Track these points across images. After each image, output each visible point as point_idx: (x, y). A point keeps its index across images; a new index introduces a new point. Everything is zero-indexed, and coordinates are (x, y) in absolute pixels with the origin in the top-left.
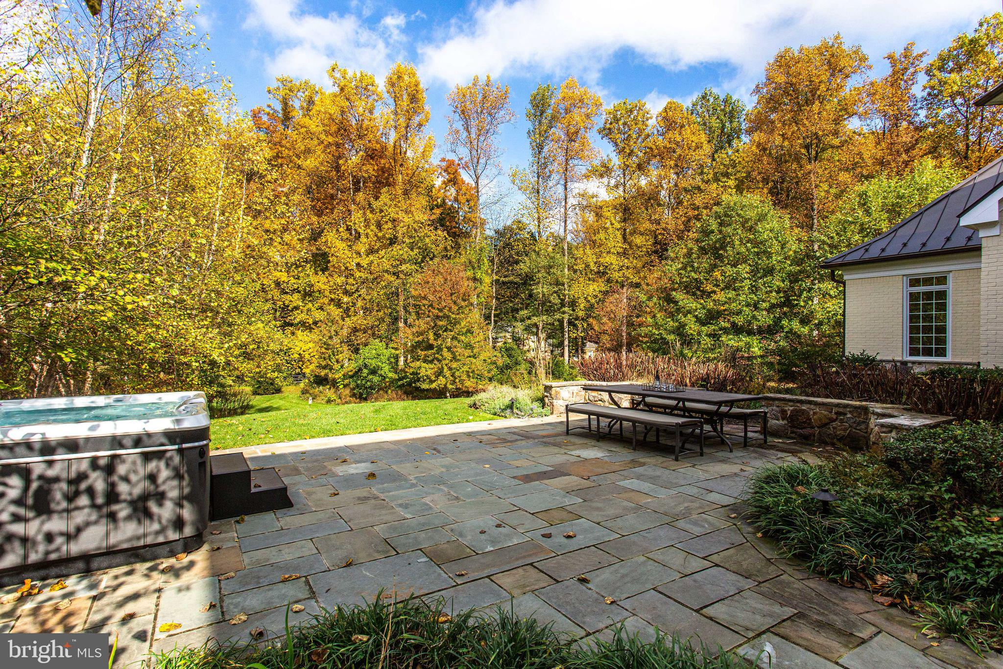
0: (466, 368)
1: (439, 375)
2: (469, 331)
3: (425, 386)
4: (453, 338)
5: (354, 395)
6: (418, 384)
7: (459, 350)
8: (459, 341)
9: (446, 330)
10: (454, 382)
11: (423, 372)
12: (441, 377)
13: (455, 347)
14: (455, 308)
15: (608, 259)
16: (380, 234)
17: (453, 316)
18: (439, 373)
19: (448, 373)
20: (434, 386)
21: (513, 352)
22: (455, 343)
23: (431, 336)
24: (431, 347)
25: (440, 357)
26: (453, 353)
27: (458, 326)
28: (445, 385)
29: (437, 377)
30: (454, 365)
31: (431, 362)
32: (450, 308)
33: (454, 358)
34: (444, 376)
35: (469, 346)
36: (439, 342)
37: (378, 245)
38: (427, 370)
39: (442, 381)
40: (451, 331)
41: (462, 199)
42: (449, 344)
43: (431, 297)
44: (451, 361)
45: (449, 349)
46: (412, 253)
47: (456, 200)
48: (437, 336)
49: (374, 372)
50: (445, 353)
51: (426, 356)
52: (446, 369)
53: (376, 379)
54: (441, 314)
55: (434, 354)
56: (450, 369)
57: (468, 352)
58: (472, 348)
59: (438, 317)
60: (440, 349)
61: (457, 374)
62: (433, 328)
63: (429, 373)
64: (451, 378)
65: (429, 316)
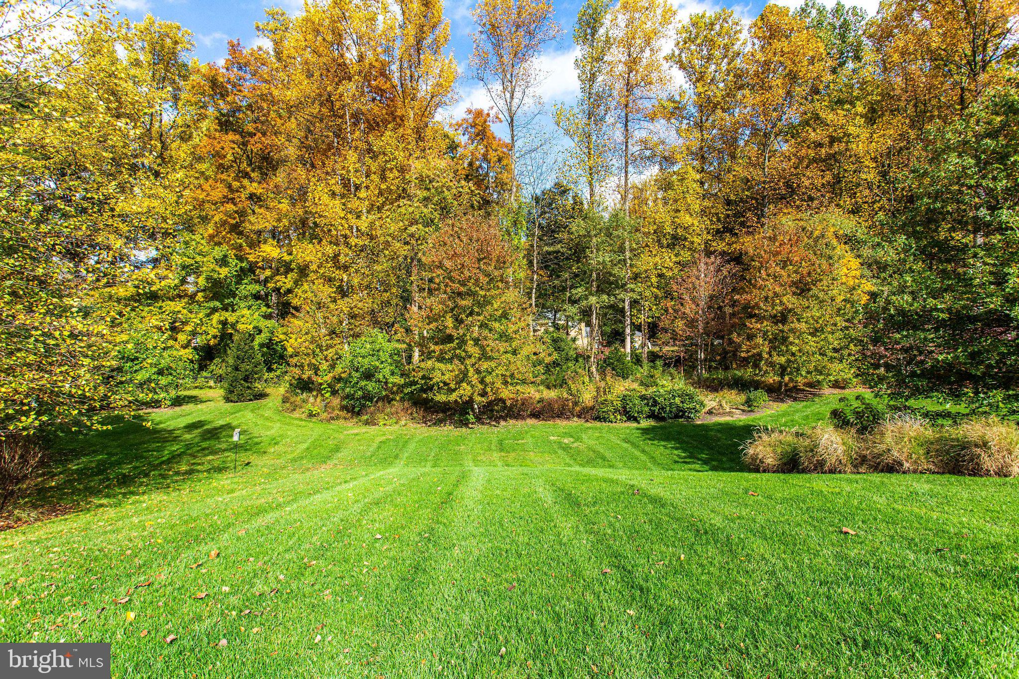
0: (500, 371)
1: (462, 381)
2: (505, 315)
3: (441, 398)
4: (483, 326)
5: (343, 408)
6: (430, 395)
7: (491, 344)
8: (490, 330)
9: (471, 314)
10: (484, 394)
11: (437, 377)
12: (464, 384)
13: (485, 339)
14: (484, 280)
15: (687, 219)
16: (383, 187)
17: (482, 293)
18: (463, 377)
19: (474, 378)
20: (453, 397)
21: (563, 344)
22: (486, 332)
23: (449, 322)
24: (449, 339)
25: (463, 354)
26: (482, 348)
27: (489, 307)
28: (471, 398)
29: (459, 383)
30: (485, 365)
31: (451, 360)
32: (477, 280)
33: (484, 356)
34: (469, 383)
35: (504, 337)
36: (461, 332)
37: (381, 200)
38: (443, 372)
39: (465, 390)
40: (478, 314)
41: (493, 156)
42: (475, 335)
43: (448, 264)
44: (480, 359)
45: (476, 341)
46: (425, 210)
47: (485, 158)
48: (459, 321)
49: (368, 375)
50: (471, 348)
51: (442, 352)
52: (471, 371)
53: (371, 386)
54: (462, 289)
55: (455, 349)
56: (478, 372)
57: (503, 346)
58: (509, 339)
59: (460, 294)
60: (462, 342)
61: (488, 379)
62: (452, 310)
63: (446, 378)
64: (480, 386)
65: (445, 292)
